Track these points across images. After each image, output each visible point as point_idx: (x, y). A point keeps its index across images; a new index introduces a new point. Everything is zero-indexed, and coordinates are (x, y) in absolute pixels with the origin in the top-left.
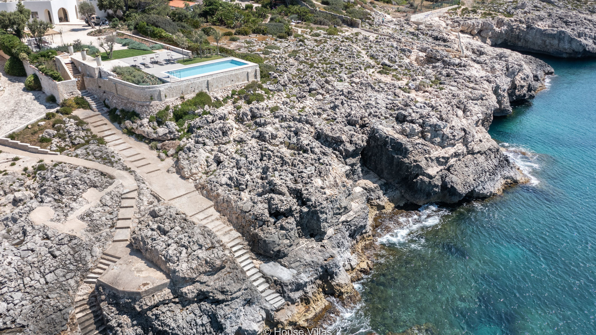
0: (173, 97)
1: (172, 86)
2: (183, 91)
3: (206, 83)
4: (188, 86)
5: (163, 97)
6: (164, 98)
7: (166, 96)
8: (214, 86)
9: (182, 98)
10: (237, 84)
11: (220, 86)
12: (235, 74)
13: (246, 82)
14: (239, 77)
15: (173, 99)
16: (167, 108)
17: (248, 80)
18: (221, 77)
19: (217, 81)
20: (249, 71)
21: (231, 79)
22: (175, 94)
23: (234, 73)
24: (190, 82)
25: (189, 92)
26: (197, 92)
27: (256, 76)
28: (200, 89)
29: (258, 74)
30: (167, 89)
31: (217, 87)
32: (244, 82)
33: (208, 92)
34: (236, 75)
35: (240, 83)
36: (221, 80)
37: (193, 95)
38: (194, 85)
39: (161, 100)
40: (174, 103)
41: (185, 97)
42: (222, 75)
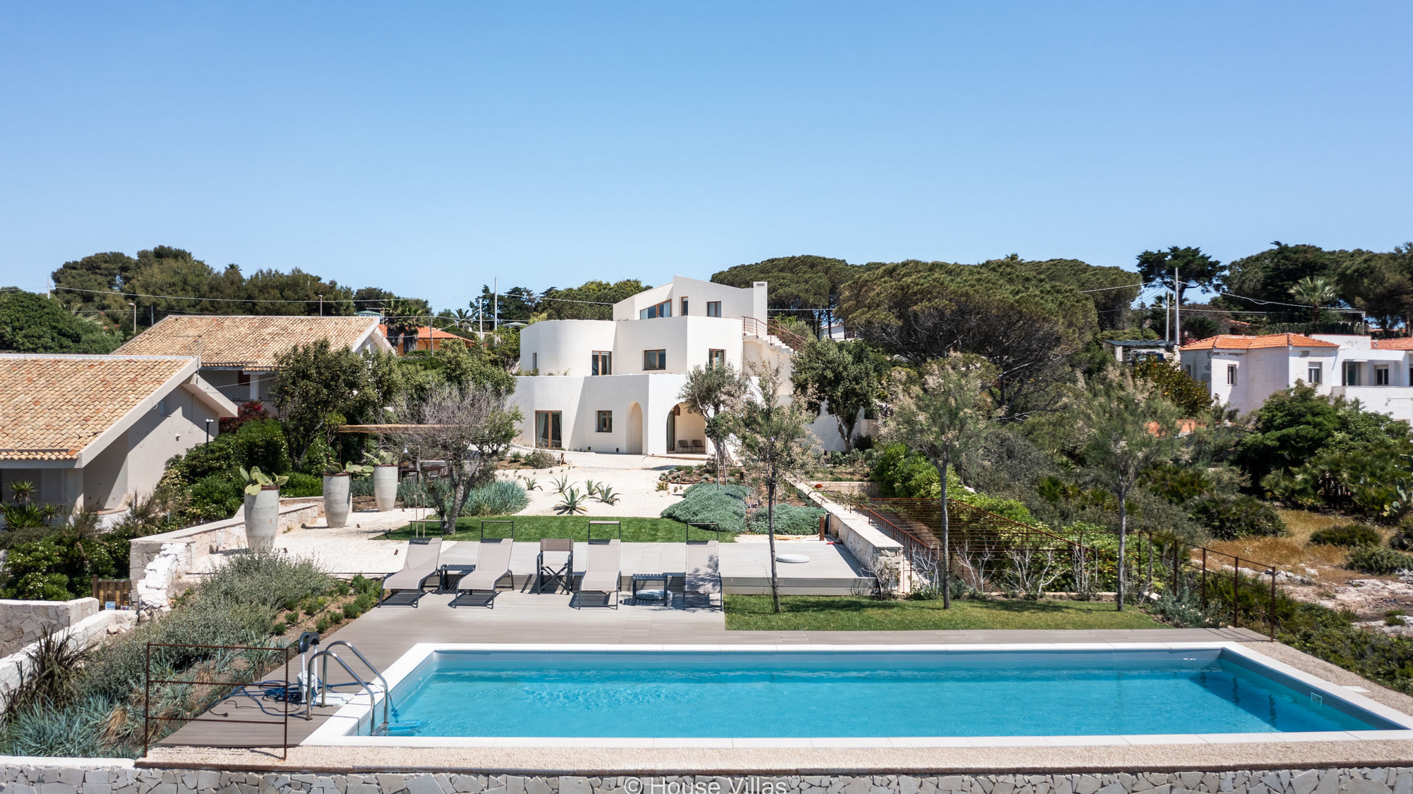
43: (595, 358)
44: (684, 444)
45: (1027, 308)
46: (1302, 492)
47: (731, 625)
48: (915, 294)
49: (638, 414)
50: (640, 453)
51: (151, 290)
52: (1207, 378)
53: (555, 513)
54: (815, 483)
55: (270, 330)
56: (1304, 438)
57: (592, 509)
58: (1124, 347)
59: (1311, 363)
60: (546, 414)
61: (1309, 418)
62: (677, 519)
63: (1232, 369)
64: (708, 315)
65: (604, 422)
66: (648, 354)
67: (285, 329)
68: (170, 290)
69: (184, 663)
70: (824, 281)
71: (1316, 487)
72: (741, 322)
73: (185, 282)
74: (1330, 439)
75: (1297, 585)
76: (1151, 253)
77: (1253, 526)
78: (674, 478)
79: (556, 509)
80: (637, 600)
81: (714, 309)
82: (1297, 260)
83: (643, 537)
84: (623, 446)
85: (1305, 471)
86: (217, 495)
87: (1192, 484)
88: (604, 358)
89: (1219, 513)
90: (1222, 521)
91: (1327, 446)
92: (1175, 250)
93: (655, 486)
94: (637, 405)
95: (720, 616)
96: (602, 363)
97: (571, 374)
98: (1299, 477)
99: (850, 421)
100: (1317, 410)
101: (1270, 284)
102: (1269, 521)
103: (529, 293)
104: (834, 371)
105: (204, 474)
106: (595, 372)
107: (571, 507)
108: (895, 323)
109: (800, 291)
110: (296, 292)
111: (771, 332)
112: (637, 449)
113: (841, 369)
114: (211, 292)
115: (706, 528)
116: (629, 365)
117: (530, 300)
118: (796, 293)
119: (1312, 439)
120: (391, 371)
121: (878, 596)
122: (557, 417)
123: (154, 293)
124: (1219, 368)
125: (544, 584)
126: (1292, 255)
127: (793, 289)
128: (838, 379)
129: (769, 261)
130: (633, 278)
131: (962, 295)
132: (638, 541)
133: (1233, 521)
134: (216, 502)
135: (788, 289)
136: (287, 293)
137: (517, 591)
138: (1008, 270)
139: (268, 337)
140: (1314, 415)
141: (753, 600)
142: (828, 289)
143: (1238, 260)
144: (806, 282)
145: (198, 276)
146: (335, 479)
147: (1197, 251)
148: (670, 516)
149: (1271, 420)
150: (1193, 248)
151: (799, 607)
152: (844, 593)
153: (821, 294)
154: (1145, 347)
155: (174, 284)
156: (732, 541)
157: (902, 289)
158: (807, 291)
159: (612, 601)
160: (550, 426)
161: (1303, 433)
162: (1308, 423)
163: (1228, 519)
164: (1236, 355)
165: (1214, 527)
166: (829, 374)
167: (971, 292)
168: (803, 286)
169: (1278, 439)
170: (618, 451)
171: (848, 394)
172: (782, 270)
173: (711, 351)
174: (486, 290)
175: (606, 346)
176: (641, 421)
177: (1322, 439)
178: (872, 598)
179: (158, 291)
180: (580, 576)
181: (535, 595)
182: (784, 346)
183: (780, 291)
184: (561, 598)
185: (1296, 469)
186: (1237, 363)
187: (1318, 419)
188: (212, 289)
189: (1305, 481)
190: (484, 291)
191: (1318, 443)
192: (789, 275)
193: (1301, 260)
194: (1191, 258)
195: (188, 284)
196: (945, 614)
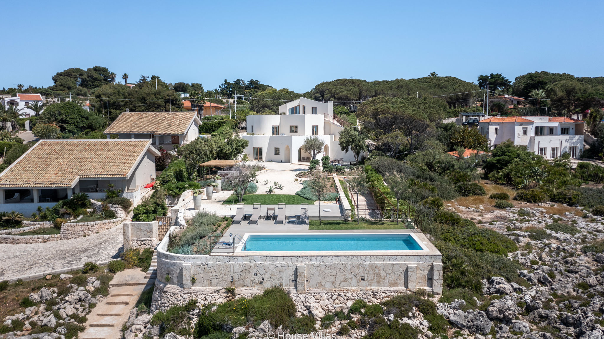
0: (210, 285)
1: (210, 263)
2: (236, 278)
3: (292, 272)
4: (246, 270)
5: (187, 280)
6: (190, 283)
7: (193, 281)
8: (313, 282)
9: (230, 291)
10: (375, 288)
11: (328, 286)
12: (371, 266)
13: (402, 288)
14: (383, 274)
15: (208, 289)
16: (192, 304)
17: (406, 286)
18: (331, 267)
19: (321, 273)
20: (413, 265)
21: (359, 275)
22: (215, 281)
23: (368, 263)
24: (253, 263)
25: (248, 282)
26: (268, 285)
27: (430, 280)
28: (277, 283)
29: (436, 277)
30: (199, 266)
31: (320, 285)
32: (395, 289)
33: (294, 291)
34: (373, 267)
35: (383, 289)
36: (333, 272)
37: (258, 291)
38: (262, 272)
39: (182, 285)
40: (209, 299)
41: (236, 291)
42: (336, 261)
43: (273, 128)
44: (304, 158)
45: (416, 117)
46: (500, 179)
47: (310, 228)
48: (380, 112)
49: (288, 149)
50: (289, 162)
51: (107, 95)
52: (487, 133)
53: (266, 194)
54: (344, 177)
55: (159, 118)
56: (504, 160)
57: (277, 192)
58: (466, 116)
59: (523, 128)
60: (257, 148)
61: (507, 153)
62: (300, 196)
63: (496, 129)
64: (312, 114)
65: (277, 151)
66: (291, 127)
67: (165, 117)
68: (114, 95)
69: (201, 238)
70: (357, 90)
71: (505, 177)
72: (323, 115)
73: (119, 92)
74: (513, 161)
75: (475, 212)
76: (483, 76)
77: (474, 192)
78: (300, 176)
79: (267, 192)
80: (290, 222)
81: (314, 111)
82: (536, 80)
83: (291, 202)
84: (283, 160)
85: (503, 172)
86: (171, 189)
87: (464, 176)
88: (276, 128)
89: (464, 188)
90: (465, 191)
91: (511, 163)
92: (492, 75)
93: (294, 180)
94: (288, 146)
95: (308, 226)
96: (276, 130)
97: (265, 135)
98: (500, 174)
99: (358, 154)
100: (510, 151)
101: (525, 90)
102: (479, 190)
103: (243, 81)
104: (352, 138)
105: (167, 182)
106: (273, 133)
107: (271, 191)
108: (373, 121)
109: (347, 94)
110: (160, 95)
111: (334, 117)
112: (288, 161)
113: (354, 138)
114: (129, 96)
115: (307, 199)
116: (285, 131)
117: (243, 85)
118: (346, 95)
119: (507, 161)
120: (212, 144)
121: (345, 221)
122: (261, 149)
123: (109, 97)
124: (492, 129)
125: (268, 218)
126: (535, 79)
127: (345, 93)
128: (353, 141)
129: (337, 80)
130: (285, 88)
131: (395, 112)
132: (289, 204)
133: (468, 191)
134: (171, 191)
135: (343, 93)
136: (158, 96)
137: (262, 220)
138: (414, 100)
139: (160, 121)
140: (509, 152)
141: (316, 222)
142: (358, 93)
143: (519, 76)
144: (350, 90)
145: (123, 89)
146: (209, 187)
147: (500, 75)
148: (298, 194)
149: (497, 153)
150: (499, 74)
151: (326, 224)
152: (337, 220)
153: (355, 95)
154: (473, 116)
155: (115, 93)
156: (314, 204)
157: (376, 109)
158: (350, 94)
159: (284, 222)
160: (258, 153)
161: (504, 159)
162: (506, 155)
163: (467, 190)
164: (498, 124)
165: (463, 193)
166: (350, 139)
167: (398, 112)
168: (349, 92)
169: (497, 160)
170: (281, 162)
171: (357, 145)
172: (341, 85)
173: (313, 126)
174: (226, 81)
175: (277, 124)
176: (289, 151)
177: (510, 161)
178: (344, 221)
179: (109, 96)
180: (277, 216)
181: (266, 221)
182: (338, 124)
183: (341, 94)
184: (272, 221)
185: (500, 171)
186: (498, 127)
187: (510, 154)
188: (129, 94)
189: (502, 175)
190: (225, 81)
191: (509, 162)
192: (344, 87)
193: (538, 80)
194: (497, 78)
195: (120, 93)
196: (357, 226)
